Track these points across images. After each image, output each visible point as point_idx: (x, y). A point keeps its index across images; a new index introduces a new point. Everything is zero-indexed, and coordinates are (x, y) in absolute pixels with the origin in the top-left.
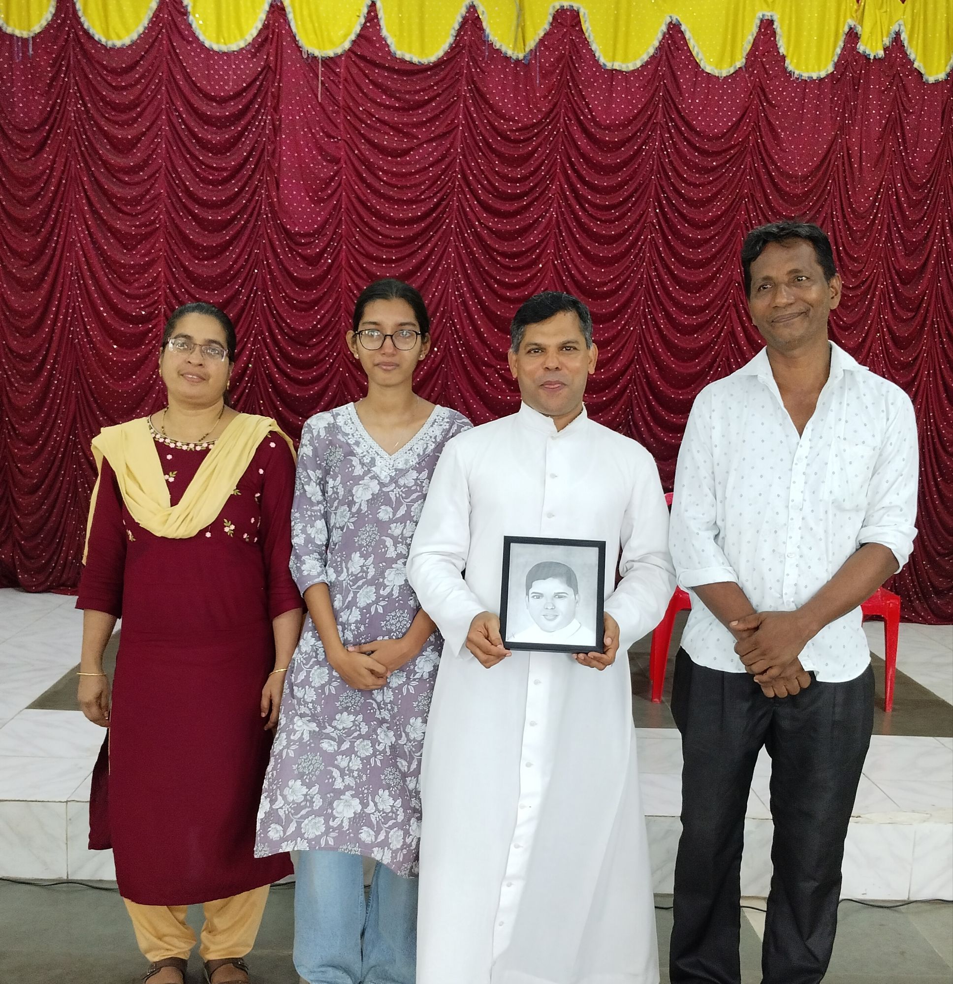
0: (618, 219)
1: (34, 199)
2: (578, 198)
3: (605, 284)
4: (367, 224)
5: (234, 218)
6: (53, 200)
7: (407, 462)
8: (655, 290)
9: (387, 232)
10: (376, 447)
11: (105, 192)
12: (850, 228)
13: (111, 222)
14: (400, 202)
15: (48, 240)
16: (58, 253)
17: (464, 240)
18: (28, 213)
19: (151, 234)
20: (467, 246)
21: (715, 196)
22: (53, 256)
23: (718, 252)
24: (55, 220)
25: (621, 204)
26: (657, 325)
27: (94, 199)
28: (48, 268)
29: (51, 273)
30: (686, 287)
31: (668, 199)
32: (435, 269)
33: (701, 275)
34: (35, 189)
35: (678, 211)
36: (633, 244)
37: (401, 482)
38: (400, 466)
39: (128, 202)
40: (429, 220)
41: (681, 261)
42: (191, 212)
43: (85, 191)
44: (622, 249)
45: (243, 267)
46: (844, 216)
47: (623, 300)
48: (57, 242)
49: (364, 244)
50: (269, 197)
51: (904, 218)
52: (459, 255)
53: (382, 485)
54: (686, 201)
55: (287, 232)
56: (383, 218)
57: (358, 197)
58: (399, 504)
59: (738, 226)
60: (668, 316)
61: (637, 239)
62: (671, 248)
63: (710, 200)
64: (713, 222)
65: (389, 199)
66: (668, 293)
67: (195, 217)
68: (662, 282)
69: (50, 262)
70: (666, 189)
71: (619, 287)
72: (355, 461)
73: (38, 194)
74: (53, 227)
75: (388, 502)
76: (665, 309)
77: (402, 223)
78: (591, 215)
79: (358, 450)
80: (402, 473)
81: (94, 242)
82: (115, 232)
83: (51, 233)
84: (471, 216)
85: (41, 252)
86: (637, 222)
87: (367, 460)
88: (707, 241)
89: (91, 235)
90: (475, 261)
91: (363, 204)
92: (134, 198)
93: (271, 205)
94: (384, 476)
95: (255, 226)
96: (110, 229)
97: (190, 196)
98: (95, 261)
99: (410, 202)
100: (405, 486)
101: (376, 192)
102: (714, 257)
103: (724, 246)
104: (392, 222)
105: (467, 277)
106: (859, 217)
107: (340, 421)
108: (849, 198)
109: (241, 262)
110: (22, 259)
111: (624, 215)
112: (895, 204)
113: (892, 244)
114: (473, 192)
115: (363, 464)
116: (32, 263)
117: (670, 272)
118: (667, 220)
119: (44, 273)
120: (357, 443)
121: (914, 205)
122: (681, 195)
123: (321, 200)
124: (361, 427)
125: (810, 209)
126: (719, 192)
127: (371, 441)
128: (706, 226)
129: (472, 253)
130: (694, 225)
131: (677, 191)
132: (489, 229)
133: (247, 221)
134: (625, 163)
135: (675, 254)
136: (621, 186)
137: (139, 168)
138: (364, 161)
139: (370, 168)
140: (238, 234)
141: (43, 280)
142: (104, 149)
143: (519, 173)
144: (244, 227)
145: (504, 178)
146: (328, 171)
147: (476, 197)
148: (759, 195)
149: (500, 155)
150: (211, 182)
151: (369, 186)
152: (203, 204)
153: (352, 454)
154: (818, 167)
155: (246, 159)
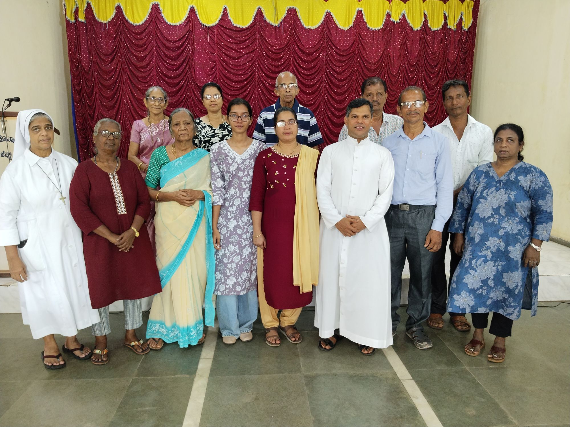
0: (313, 79)
1: (110, 78)
3: (309, 101)
4: (226, 83)
5: (180, 82)
6: (117, 79)
7: (246, 157)
8: (327, 103)
9: (233, 85)
10: (235, 153)
11: (135, 75)
12: (391, 80)
13: (137, 85)
14: (237, 75)
15: (116, 92)
16: (120, 97)
17: (260, 87)
18: (109, 83)
20: (261, 90)
21: (345, 70)
22: (118, 98)
23: (347, 90)
24: (119, 85)
25: (313, 74)
26: (328, 115)
27: (131, 78)
28: (116, 102)
29: (118, 104)
30: (337, 102)
31: (330, 72)
32: (251, 98)
33: (342, 97)
34: (111, 75)
35: (333, 76)
36: (318, 88)
37: (245, 163)
38: (244, 158)
39: (143, 78)
40: (248, 81)
41: (335, 93)
42: (165, 81)
43: (128, 75)
44: (315, 89)
45: (184, 99)
46: (389, 77)
47: (316, 106)
48: (119, 93)
49: (226, 90)
50: (191, 75)
51: (408, 76)
52: (259, 93)
53: (238, 165)
54: (336, 72)
55: (198, 86)
56: (231, 80)
57: (223, 74)
58: (245, 171)
59: (353, 80)
60: (331, 112)
61: (320, 86)
62: (332, 89)
63: (343, 72)
64: (345, 79)
65: (233, 74)
66: (331, 104)
67: (166, 82)
68: (329, 100)
69: (117, 100)
70: (328, 68)
71: (315, 102)
72: (229, 158)
73: (112, 77)
74: (118, 88)
75: (241, 170)
76: (330, 110)
77: (238, 82)
78: (303, 78)
79: (229, 155)
80: (244, 160)
81: (132, 92)
83: (117, 90)
84: (262, 79)
85: (114, 97)
86: (319, 80)
87: (233, 158)
88: (343, 86)
89: (131, 90)
90: (264, 95)
91: (225, 76)
92: (145, 77)
93: (192, 77)
94: (239, 162)
95: (187, 85)
96: (137, 88)
97: (164, 75)
98: (132, 99)
99: (241, 75)
100: (246, 165)
101: (229, 72)
102: (346, 91)
103: (349, 88)
104: (235, 82)
105: (262, 100)
106: (394, 76)
107: (222, 146)
108: (390, 70)
109: (183, 97)
110: (107, 99)
111: (315, 77)
112: (405, 72)
113: (405, 85)
114: (262, 71)
115: (231, 159)
116: (111, 101)
117: (332, 97)
118: (330, 79)
119: (115, 104)
120: (229, 152)
121: (412, 72)
122: (334, 70)
123: (210, 75)
124: (229, 147)
125: (377, 74)
126: (346, 69)
127: (233, 151)
128: (343, 81)
129: (263, 92)
130: (339, 80)
131: (332, 69)
132: (269, 83)
133: (184, 83)
134: (314, 60)
135: (333, 91)
136: (313, 67)
137: (147, 66)
138: (224, 61)
139: (226, 64)
140: (181, 88)
141: (114, 106)
142: (134, 61)
143: (278, 64)
144: (183, 85)
145: (273, 66)
146: (211, 65)
147: (264, 73)
148: (360, 70)
149: (271, 58)
150: (171, 70)
151: (226, 70)
152: (169, 78)
153: (228, 156)
154: (379, 60)
155: (183, 62)
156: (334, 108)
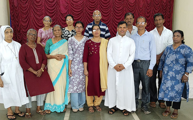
1: (25, 10)
2: (102, 8)
4: (73, 12)
5: (54, 12)
6: (28, 10)
11: (36, 9)
12: (140, 10)
15: (27, 16)
18: (25, 12)
19: (42, 14)
20: (87, 15)
22: (28, 18)
27: (34, 10)
30: (117, 19)
31: (114, 7)
32: (82, 18)
33: (119, 17)
34: (26, 8)
35: (116, 9)
36: (109, 14)
39: (39, 10)
40: (81, 11)
45: (55, 19)
47: (108, 21)
51: (147, 8)
54: (117, 7)
55: (62, 13)
59: (124, 10)
61: (110, 13)
63: (120, 7)
64: (121, 10)
67: (48, 12)
68: (114, 19)
71: (108, 19)
74: (28, 14)
75: (79, 47)
76: (114, 22)
77: (77, 12)
78: (103, 10)
81: (34, 16)
82: (37, 14)
83: (28, 15)
84: (87, 11)
86: (110, 10)
88: (120, 13)
90: (88, 17)
91: (72, 9)
93: (59, 10)
95: (57, 13)
97: (48, 9)
99: (78, 9)
101: (74, 8)
103: (122, 13)
104: (76, 12)
105: (87, 19)
107: (72, 38)
108: (139, 6)
111: (108, 10)
113: (145, 12)
115: (76, 43)
116: (25, 19)
117: (115, 17)
118: (114, 10)
119: (27, 20)
120: (75, 41)
121: (148, 7)
123: (66, 9)
124: (75, 39)
125: (134, 8)
130: (118, 10)
134: (108, 2)
135: (116, 15)
136: (107, 6)
137: (40, 5)
138: (72, 3)
139: (73, 4)
140: (55, 14)
141: (27, 21)
142: (35, 3)
143: (93, 4)
144: (55, 13)
145: (91, 5)
146: (67, 5)
147: (88, 8)
148: (127, 6)
149: (91, 2)
150: (50, 7)
151: (73, 7)
152: (50, 10)
154: (135, 2)
155: (55, 3)
156: (116, 21)
